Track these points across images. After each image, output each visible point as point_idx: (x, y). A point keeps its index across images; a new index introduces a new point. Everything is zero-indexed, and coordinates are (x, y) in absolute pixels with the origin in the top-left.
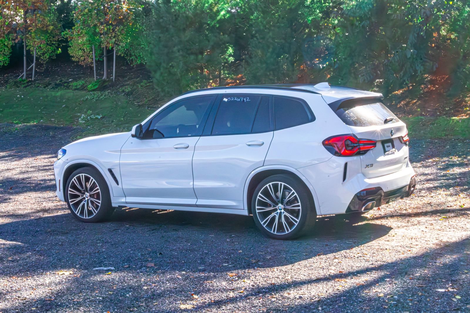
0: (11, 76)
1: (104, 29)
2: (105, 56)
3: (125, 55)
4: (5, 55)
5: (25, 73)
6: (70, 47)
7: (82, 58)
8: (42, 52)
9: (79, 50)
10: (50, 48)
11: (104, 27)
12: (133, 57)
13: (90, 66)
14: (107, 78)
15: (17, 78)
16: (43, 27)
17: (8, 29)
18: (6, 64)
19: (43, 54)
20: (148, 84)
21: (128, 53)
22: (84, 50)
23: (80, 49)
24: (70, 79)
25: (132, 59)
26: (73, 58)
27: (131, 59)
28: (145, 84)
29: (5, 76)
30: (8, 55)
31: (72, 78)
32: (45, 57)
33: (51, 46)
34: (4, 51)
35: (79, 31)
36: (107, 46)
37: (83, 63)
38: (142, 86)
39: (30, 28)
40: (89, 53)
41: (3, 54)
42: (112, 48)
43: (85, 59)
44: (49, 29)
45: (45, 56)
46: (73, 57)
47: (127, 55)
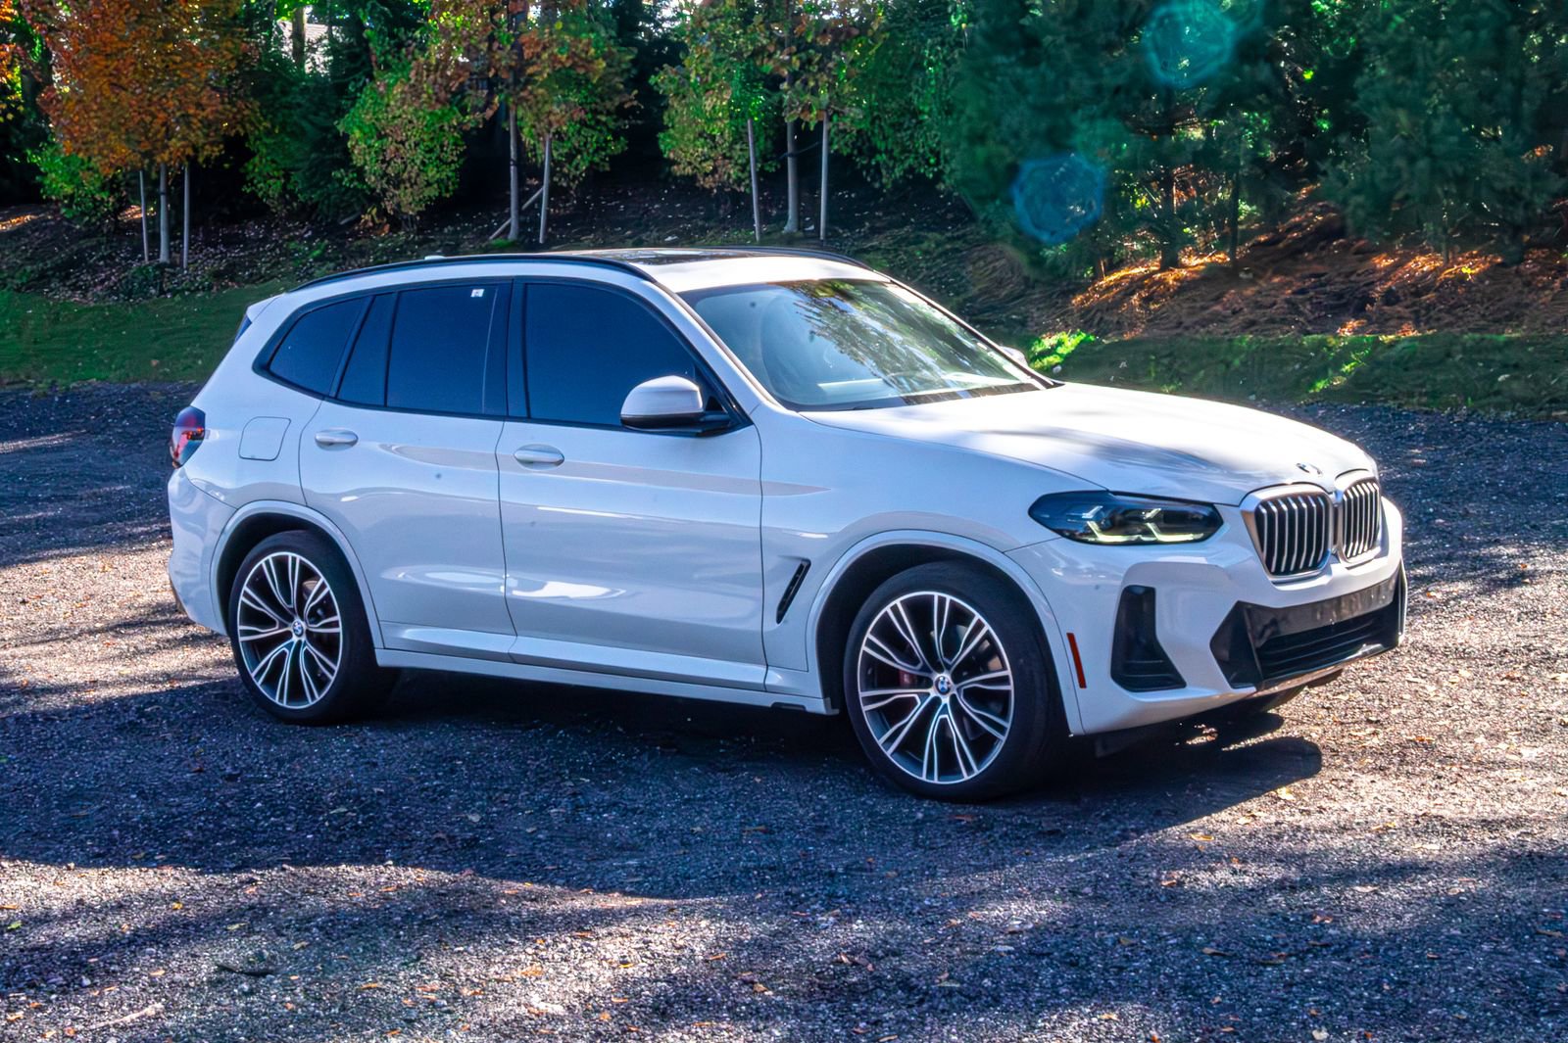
0: (465, 230)
1: (789, 62)
2: (791, 155)
3: (855, 152)
4: (446, 163)
5: (513, 220)
6: (667, 128)
7: (708, 166)
8: (566, 150)
9: (695, 139)
10: (592, 137)
11: (790, 54)
12: (878, 157)
13: (733, 190)
14: (799, 229)
15: (486, 240)
16: (574, 66)
17: (460, 76)
18: (447, 191)
19: (570, 157)
20: (948, 246)
21: (864, 144)
22: (713, 138)
23: (701, 135)
24: (670, 235)
25: (878, 163)
26: (675, 167)
27: (873, 163)
28: (938, 244)
29: (446, 230)
30: (453, 162)
31: (677, 234)
32: (577, 168)
33: (592, 128)
34: (442, 151)
35: (707, 71)
36: (802, 117)
37: (708, 183)
38: (926, 252)
39: (530, 70)
40: (731, 148)
41: (438, 158)
42: (820, 125)
43: (715, 170)
44: (595, 72)
45: (574, 163)
46: (673, 162)
47: (861, 153)
